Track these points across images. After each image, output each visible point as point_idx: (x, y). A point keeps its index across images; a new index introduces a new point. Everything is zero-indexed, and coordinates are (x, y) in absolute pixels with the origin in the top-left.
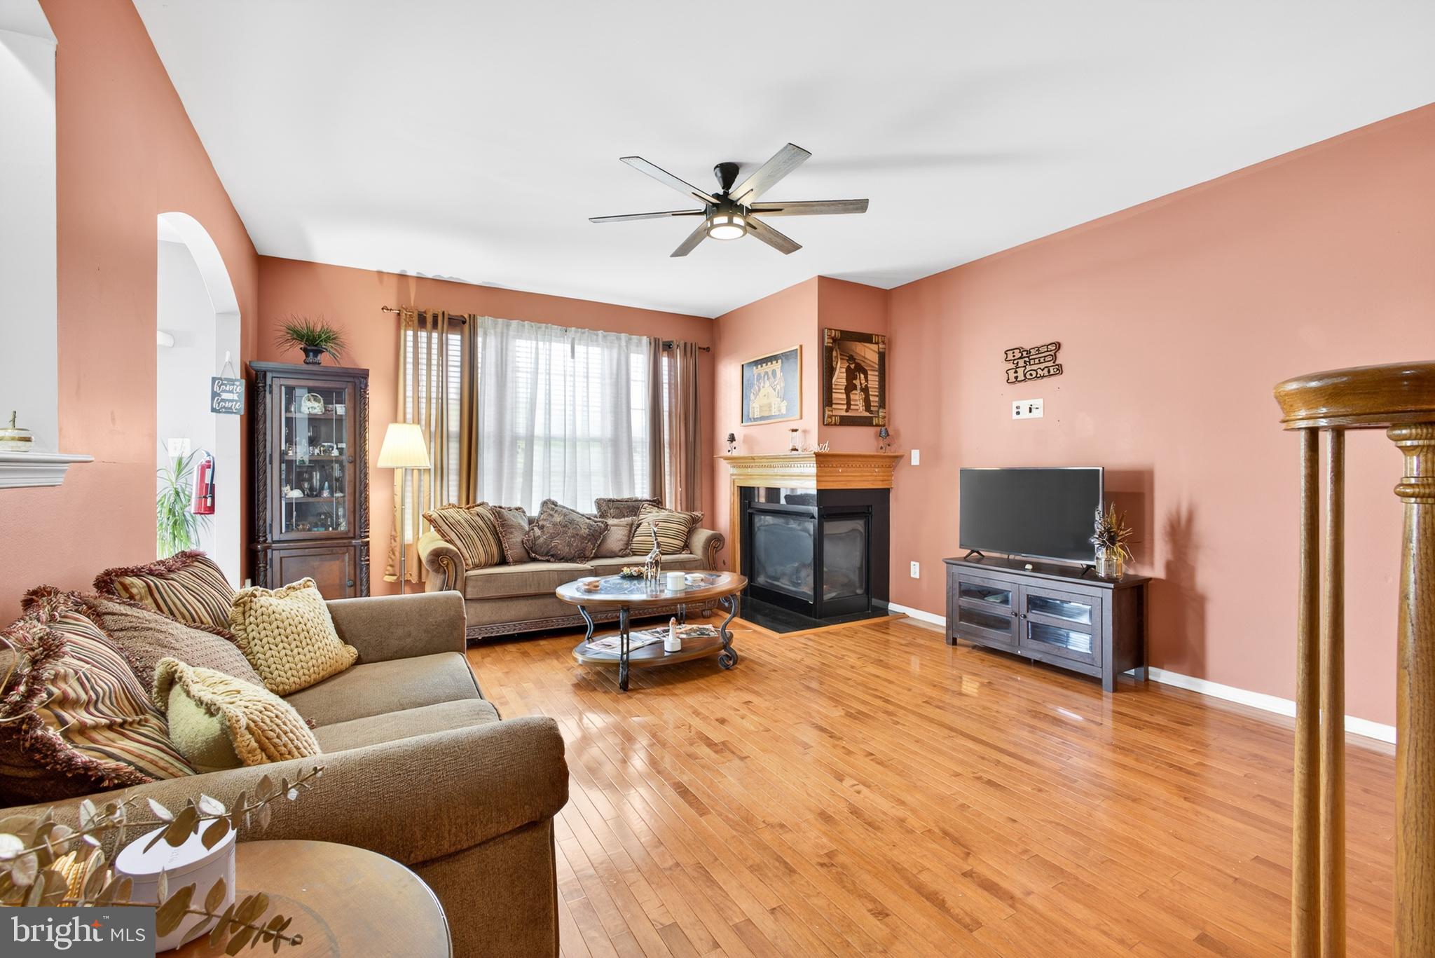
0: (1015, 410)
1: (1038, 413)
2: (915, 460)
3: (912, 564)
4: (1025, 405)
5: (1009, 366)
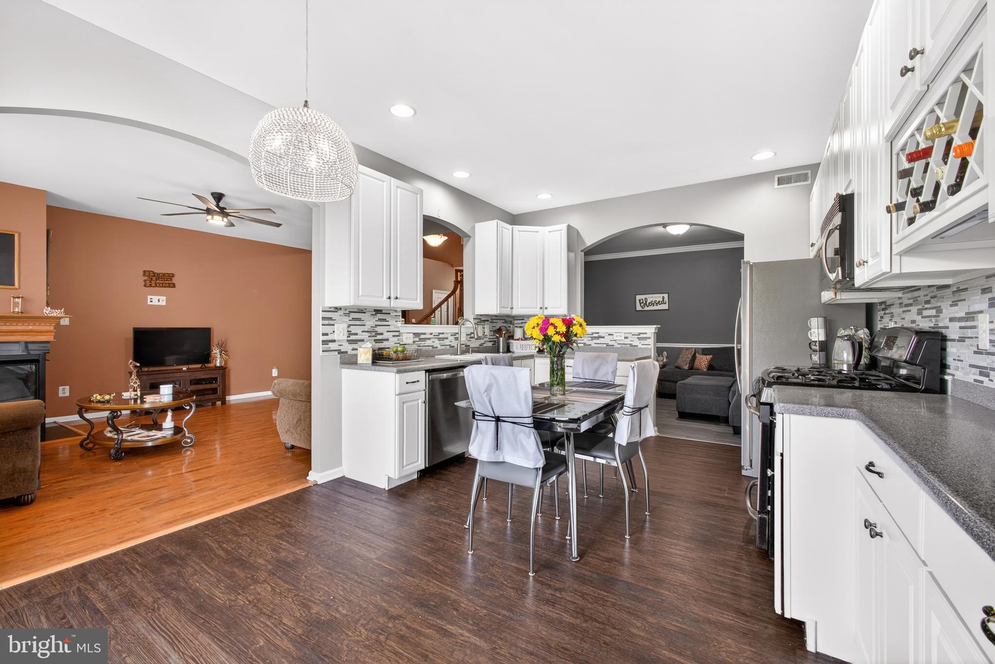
0: (149, 300)
1: (164, 303)
2: (65, 322)
3: (61, 388)
4: (155, 299)
5: (146, 278)
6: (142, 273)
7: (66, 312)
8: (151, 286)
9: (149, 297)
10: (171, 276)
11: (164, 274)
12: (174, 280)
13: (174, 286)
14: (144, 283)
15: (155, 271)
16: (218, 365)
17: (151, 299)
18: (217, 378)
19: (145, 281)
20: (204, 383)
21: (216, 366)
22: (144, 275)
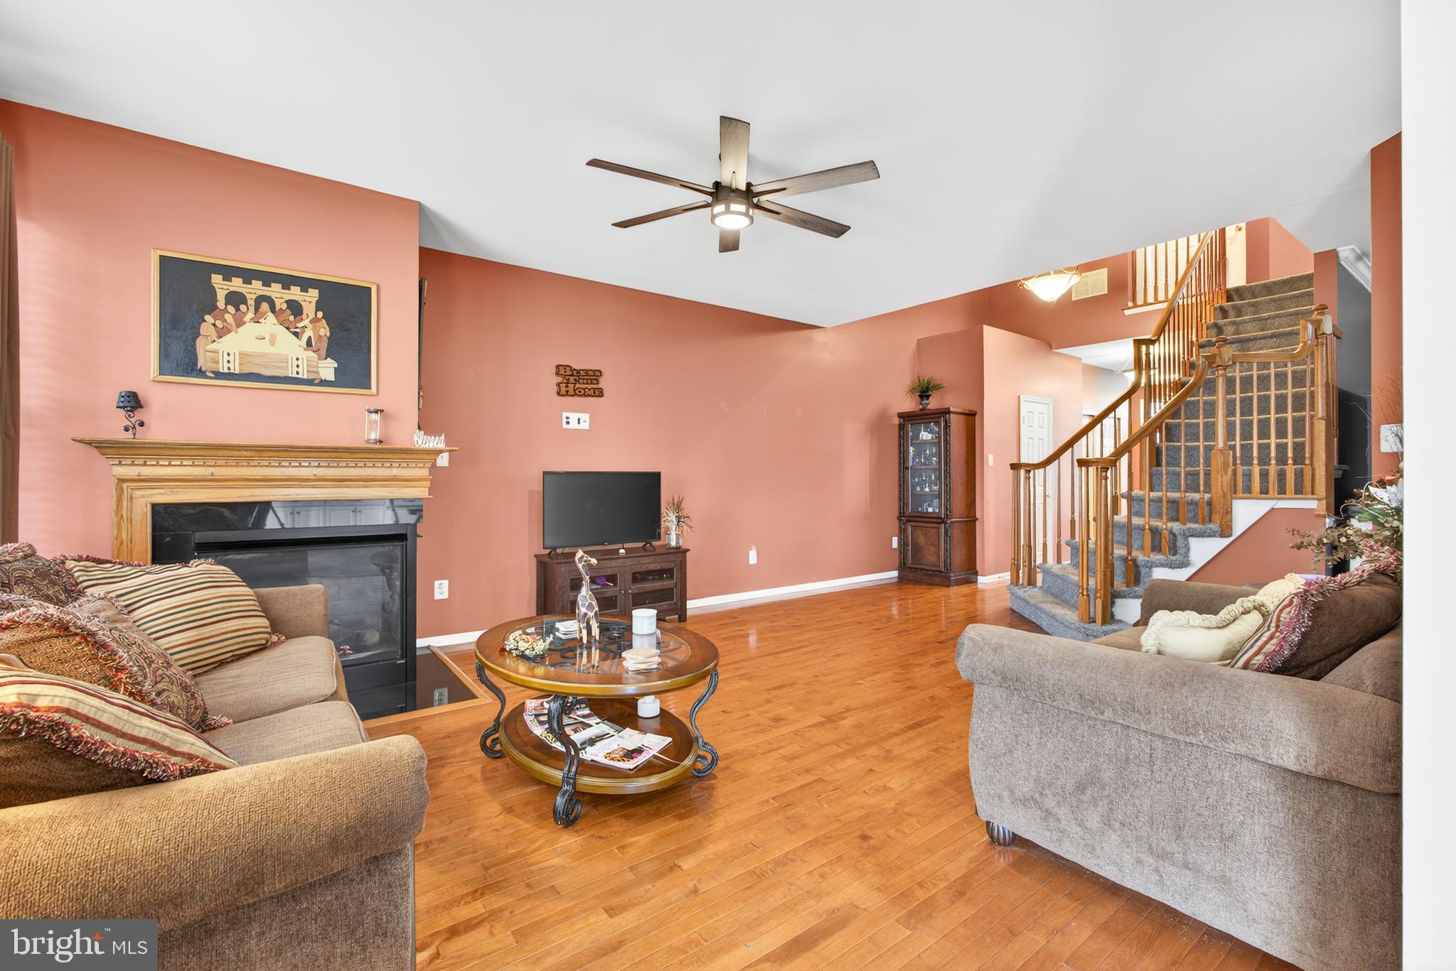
0: (565, 420)
1: (585, 426)
2: (443, 461)
3: (437, 583)
4: (574, 417)
5: (560, 379)
6: (554, 370)
7: (447, 443)
8: (567, 394)
9: (565, 414)
10: (595, 376)
11: (587, 371)
12: (603, 383)
13: (600, 393)
14: (556, 389)
15: (574, 367)
16: (673, 544)
17: (567, 418)
18: (672, 569)
19: (558, 384)
20: (651, 578)
21: (667, 546)
22: (557, 374)
